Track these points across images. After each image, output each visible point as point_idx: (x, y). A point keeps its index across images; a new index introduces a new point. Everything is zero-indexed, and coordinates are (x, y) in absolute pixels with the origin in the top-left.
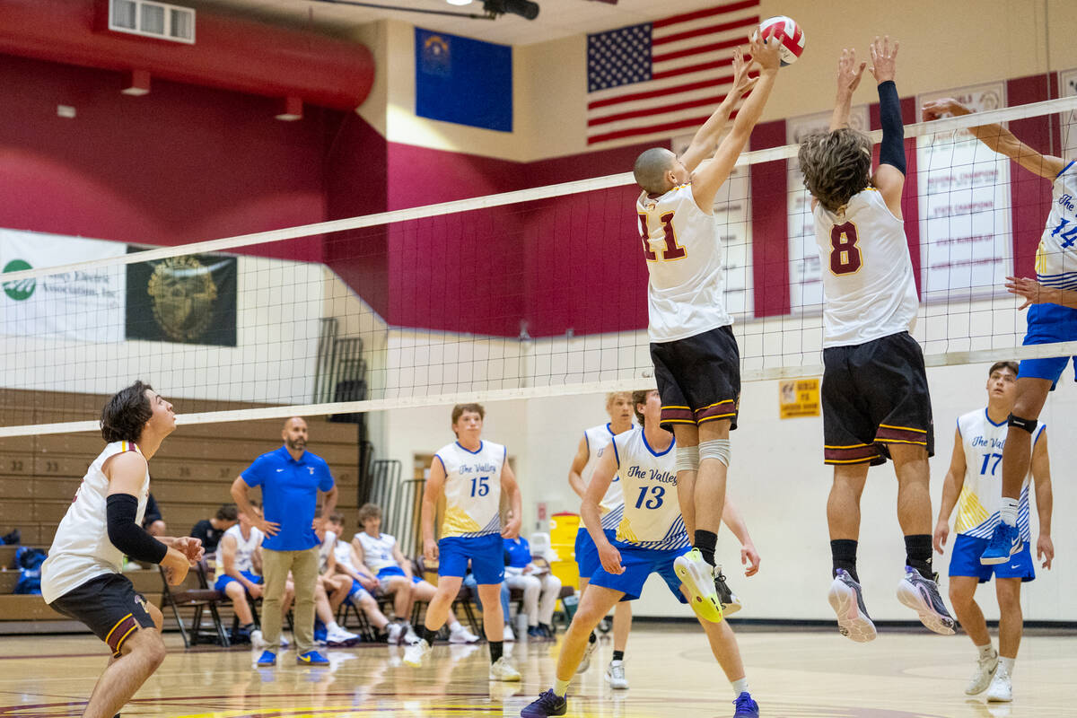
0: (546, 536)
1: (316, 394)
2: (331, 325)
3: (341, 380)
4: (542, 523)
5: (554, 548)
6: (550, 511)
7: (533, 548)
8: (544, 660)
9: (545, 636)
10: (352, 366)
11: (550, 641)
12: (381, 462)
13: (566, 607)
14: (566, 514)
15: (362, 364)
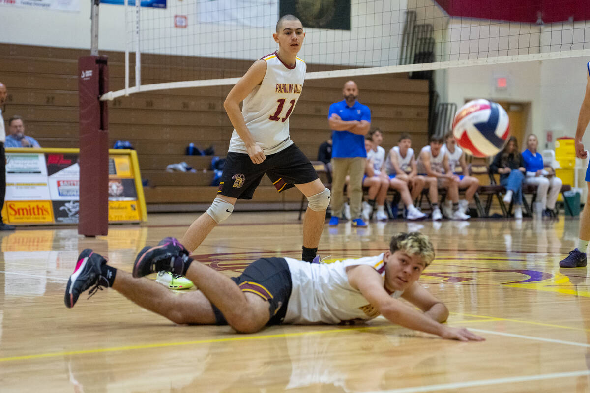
0: (553, 152)
1: (401, 59)
2: (411, 16)
3: (418, 51)
4: (549, 144)
5: (557, 160)
6: (555, 137)
7: (545, 160)
8: (551, 231)
9: (551, 216)
10: (425, 43)
11: (554, 220)
12: (443, 105)
13: (565, 198)
14: (566, 138)
15: (432, 41)
